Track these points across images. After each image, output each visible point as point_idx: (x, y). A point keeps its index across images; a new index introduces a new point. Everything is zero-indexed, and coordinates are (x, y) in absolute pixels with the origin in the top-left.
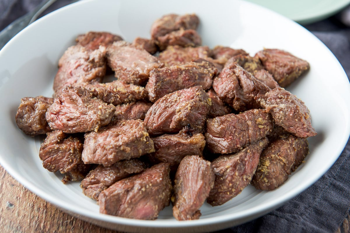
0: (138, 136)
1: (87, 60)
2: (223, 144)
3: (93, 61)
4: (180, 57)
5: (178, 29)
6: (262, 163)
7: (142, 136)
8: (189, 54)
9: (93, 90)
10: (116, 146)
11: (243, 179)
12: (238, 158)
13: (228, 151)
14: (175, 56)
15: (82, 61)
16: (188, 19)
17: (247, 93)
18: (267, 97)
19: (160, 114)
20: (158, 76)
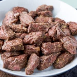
0: (19, 44)
1: (13, 16)
2: (45, 51)
3: (14, 17)
4: (43, 20)
5: (45, 10)
6: (57, 60)
7: (20, 45)
8: (46, 19)
9: (11, 27)
10: (11, 46)
11: (49, 64)
12: (49, 57)
13: (46, 54)
14: (41, 19)
15: (12, 16)
16: (49, 7)
17: (58, 36)
18: (63, 39)
19: (28, 38)
20: (31, 26)
